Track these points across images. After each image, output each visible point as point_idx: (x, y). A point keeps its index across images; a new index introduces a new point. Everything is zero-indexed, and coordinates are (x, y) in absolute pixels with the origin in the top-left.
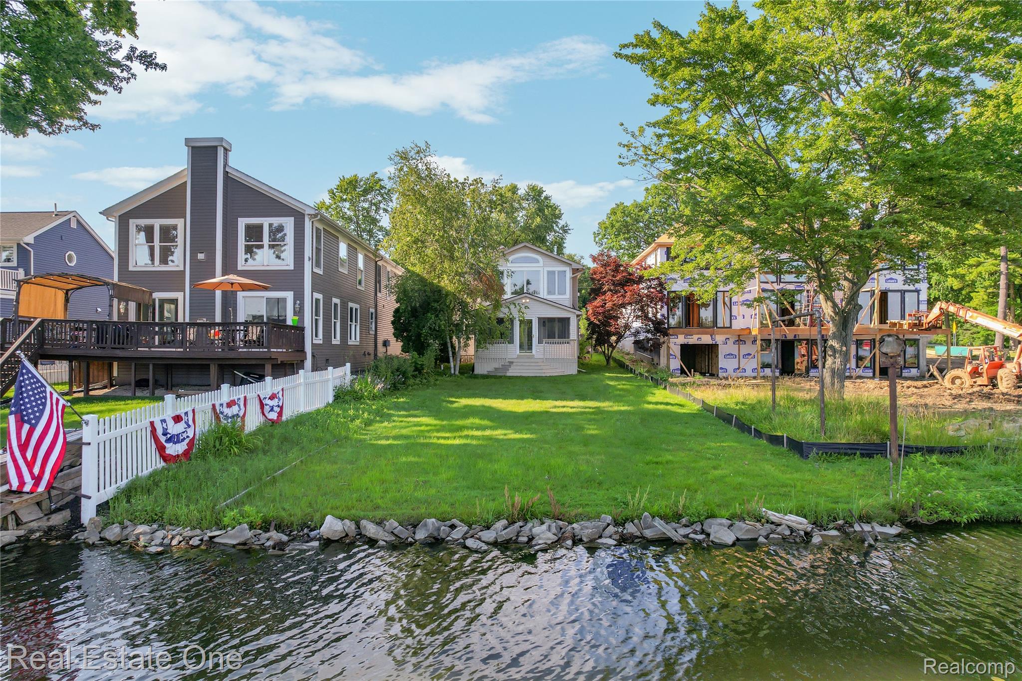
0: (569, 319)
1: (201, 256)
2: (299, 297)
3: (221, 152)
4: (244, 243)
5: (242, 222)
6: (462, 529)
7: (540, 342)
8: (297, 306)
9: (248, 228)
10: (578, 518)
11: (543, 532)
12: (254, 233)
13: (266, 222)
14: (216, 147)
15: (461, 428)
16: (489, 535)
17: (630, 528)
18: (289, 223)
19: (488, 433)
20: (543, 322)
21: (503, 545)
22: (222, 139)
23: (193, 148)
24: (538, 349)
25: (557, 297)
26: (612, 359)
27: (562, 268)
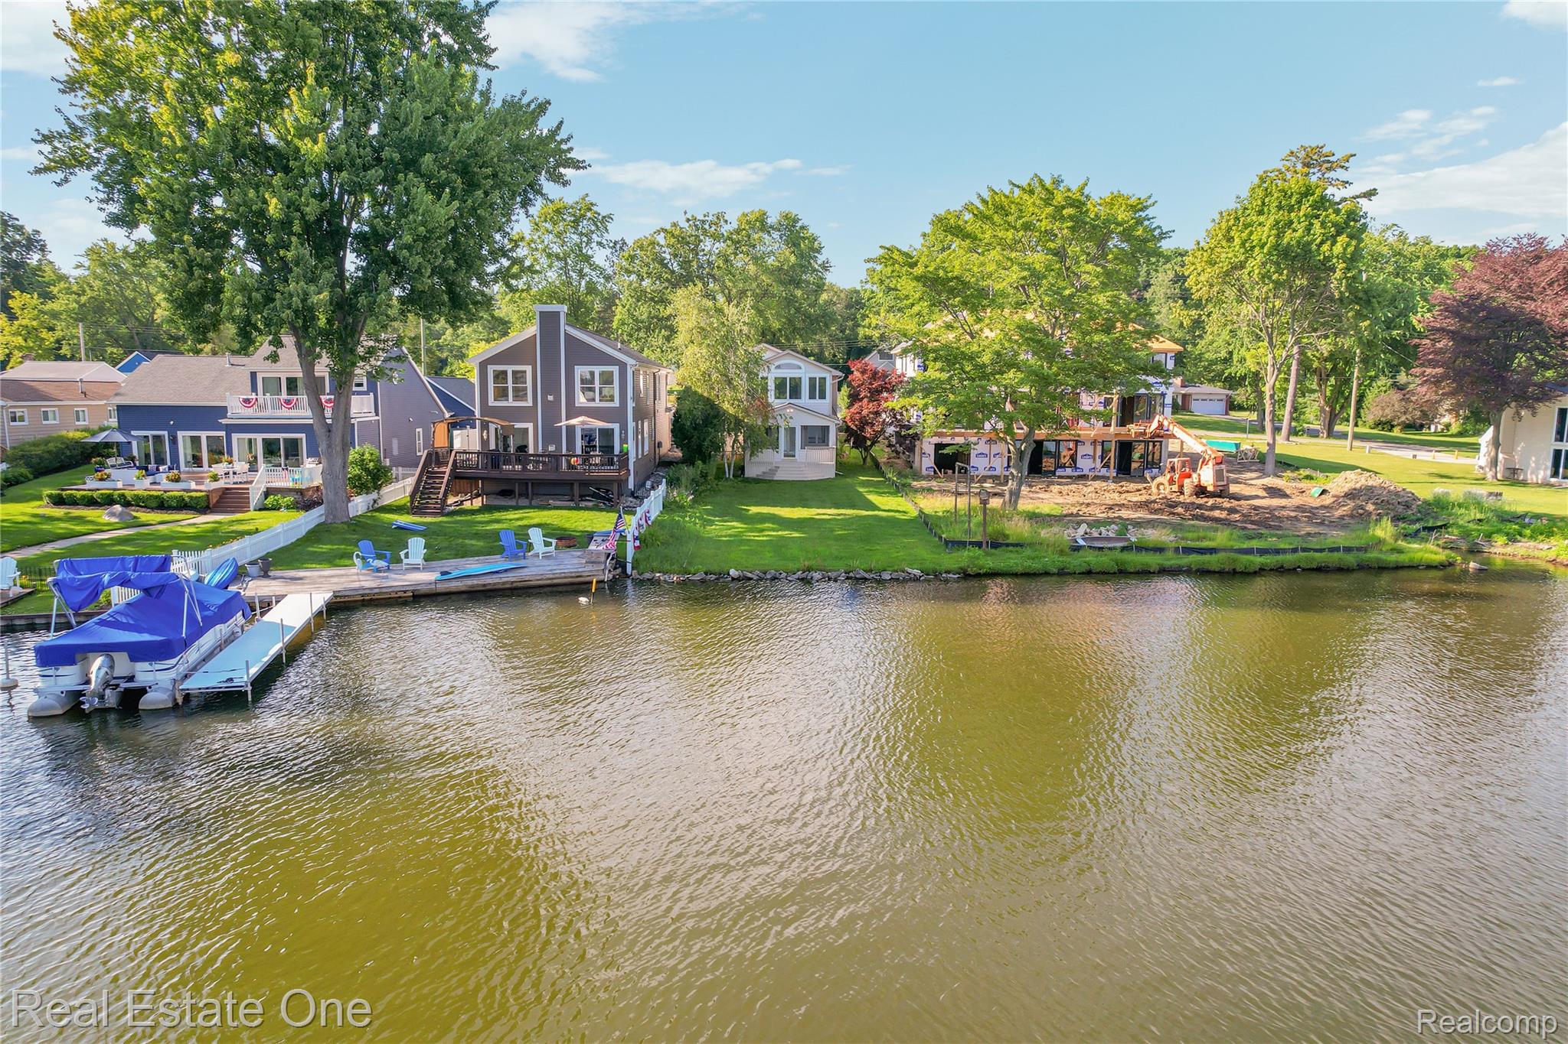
0: (828, 426)
1: (550, 398)
2: (624, 428)
4: (580, 385)
5: (579, 370)
6: (784, 574)
7: (802, 447)
9: (583, 373)
10: (830, 571)
11: (817, 575)
12: (588, 377)
13: (597, 370)
14: (559, 313)
15: (762, 530)
16: (796, 576)
17: (851, 574)
18: (615, 369)
19: (780, 533)
20: (804, 428)
21: (802, 580)
24: (800, 453)
25: (817, 401)
26: (869, 459)
27: (823, 375)
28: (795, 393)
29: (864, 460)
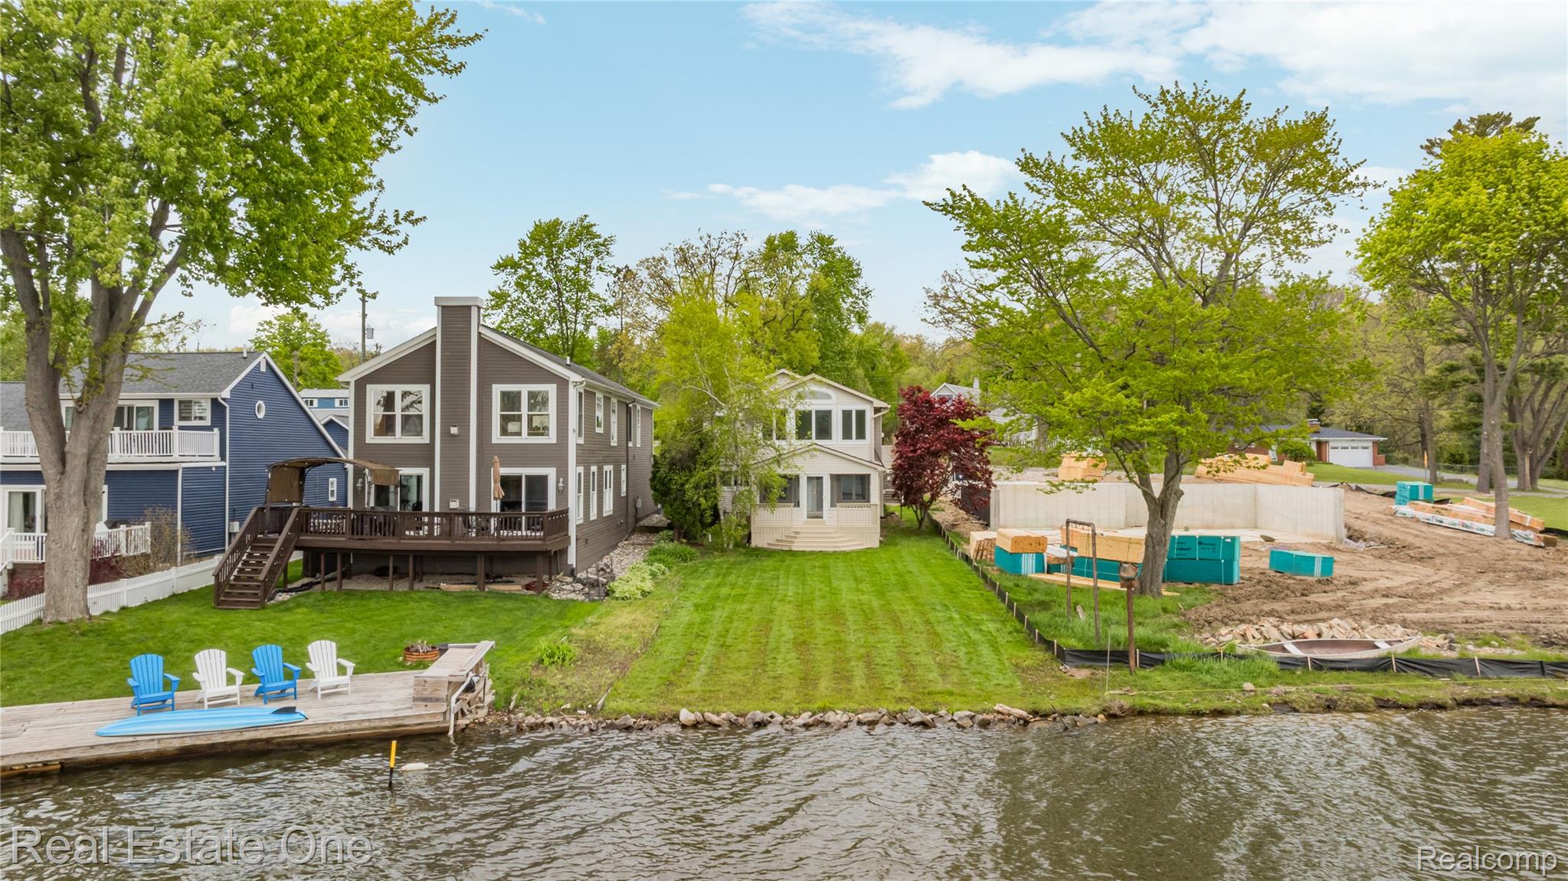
0: (869, 475)
1: (454, 430)
2: (563, 474)
3: (474, 311)
4: (499, 413)
5: (497, 389)
7: (833, 505)
8: (561, 485)
9: (504, 394)
12: (510, 401)
13: (524, 389)
14: (470, 307)
18: (551, 389)
20: (837, 478)
22: (476, 298)
23: (443, 307)
24: (830, 513)
25: (854, 442)
26: (926, 519)
27: (861, 406)
28: (824, 432)
29: (921, 522)
